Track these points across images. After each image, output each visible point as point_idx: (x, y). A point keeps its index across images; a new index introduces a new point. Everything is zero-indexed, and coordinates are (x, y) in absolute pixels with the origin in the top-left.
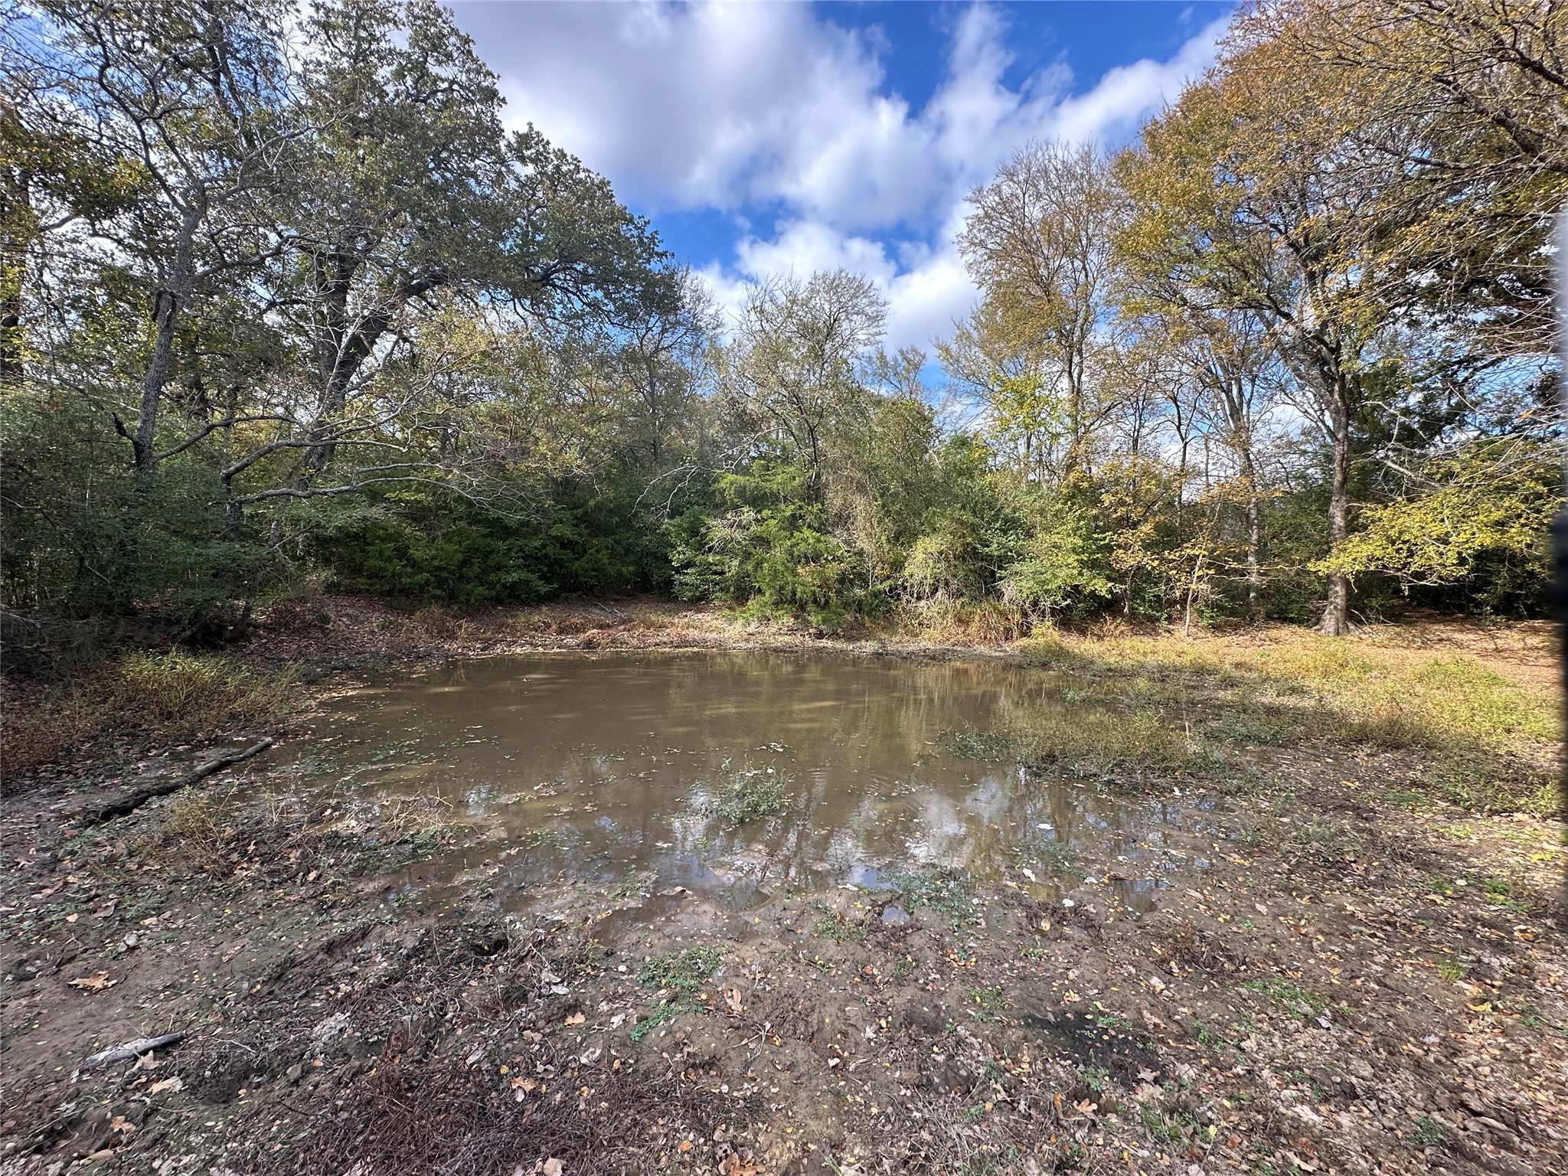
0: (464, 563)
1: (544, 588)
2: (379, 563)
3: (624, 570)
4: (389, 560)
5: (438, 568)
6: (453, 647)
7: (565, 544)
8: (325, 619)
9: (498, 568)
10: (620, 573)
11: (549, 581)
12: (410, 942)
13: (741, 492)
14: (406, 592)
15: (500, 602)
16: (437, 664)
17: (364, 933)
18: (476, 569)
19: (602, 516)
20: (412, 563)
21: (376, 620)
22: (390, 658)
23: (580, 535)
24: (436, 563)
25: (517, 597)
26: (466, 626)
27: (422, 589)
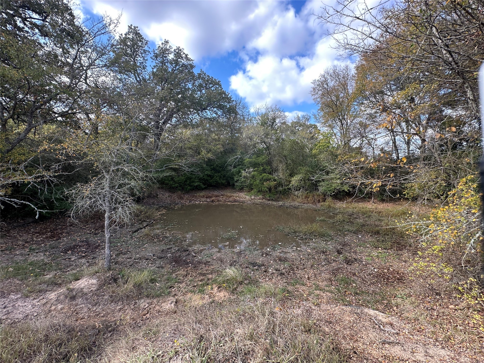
0: (186, 181)
1: (203, 186)
2: (167, 182)
3: (223, 181)
4: (170, 181)
5: (180, 183)
6: (183, 201)
7: (208, 176)
8: (157, 195)
9: (193, 182)
10: (222, 182)
11: (204, 185)
12: (177, 249)
13: (250, 163)
14: (173, 188)
15: (193, 189)
16: (180, 206)
17: (171, 248)
18: (188, 183)
19: (217, 168)
20: (174, 181)
21: (167, 194)
22: (170, 204)
23: (212, 173)
24: (179, 181)
25: (198, 189)
26: (187, 196)
27: (177, 187)
